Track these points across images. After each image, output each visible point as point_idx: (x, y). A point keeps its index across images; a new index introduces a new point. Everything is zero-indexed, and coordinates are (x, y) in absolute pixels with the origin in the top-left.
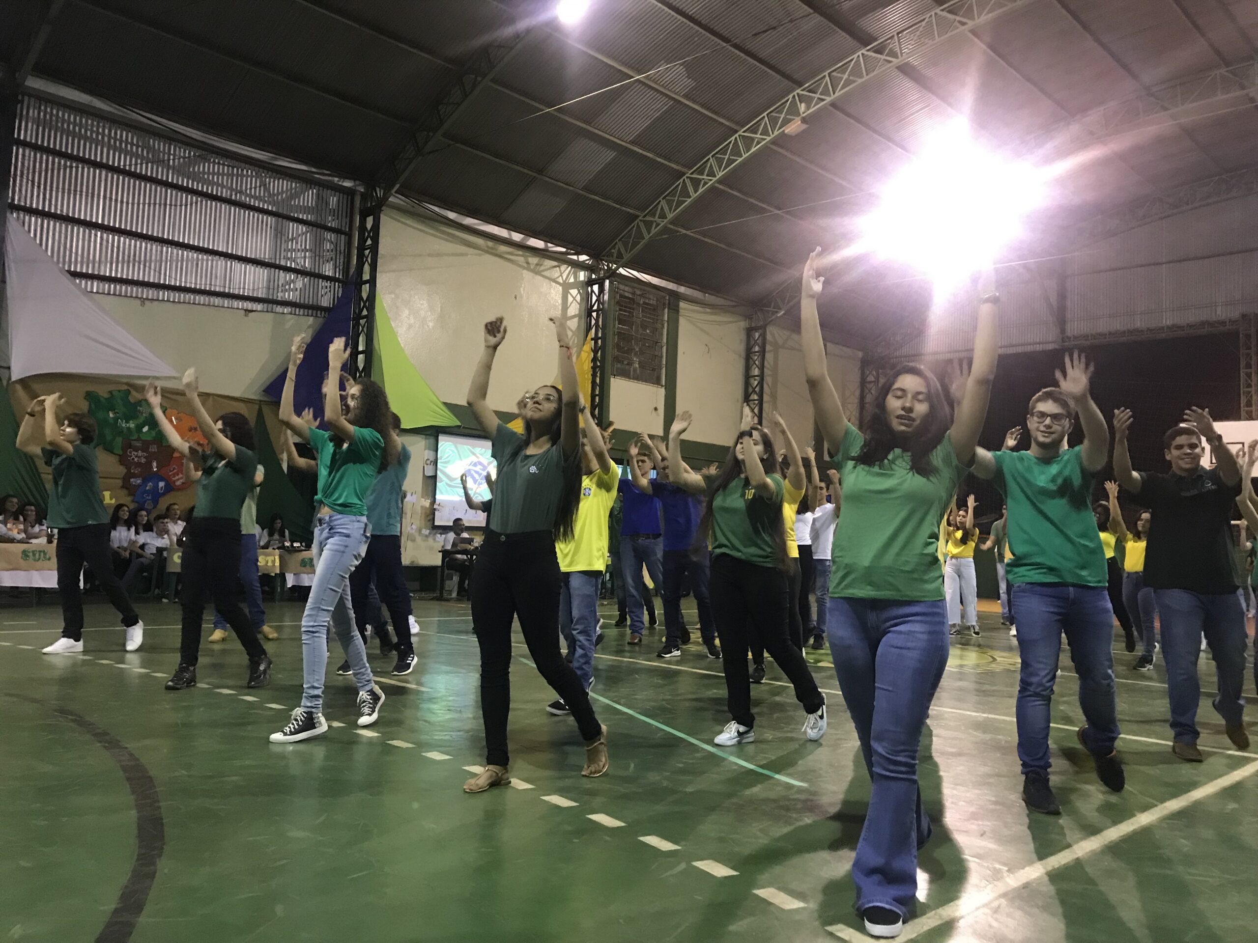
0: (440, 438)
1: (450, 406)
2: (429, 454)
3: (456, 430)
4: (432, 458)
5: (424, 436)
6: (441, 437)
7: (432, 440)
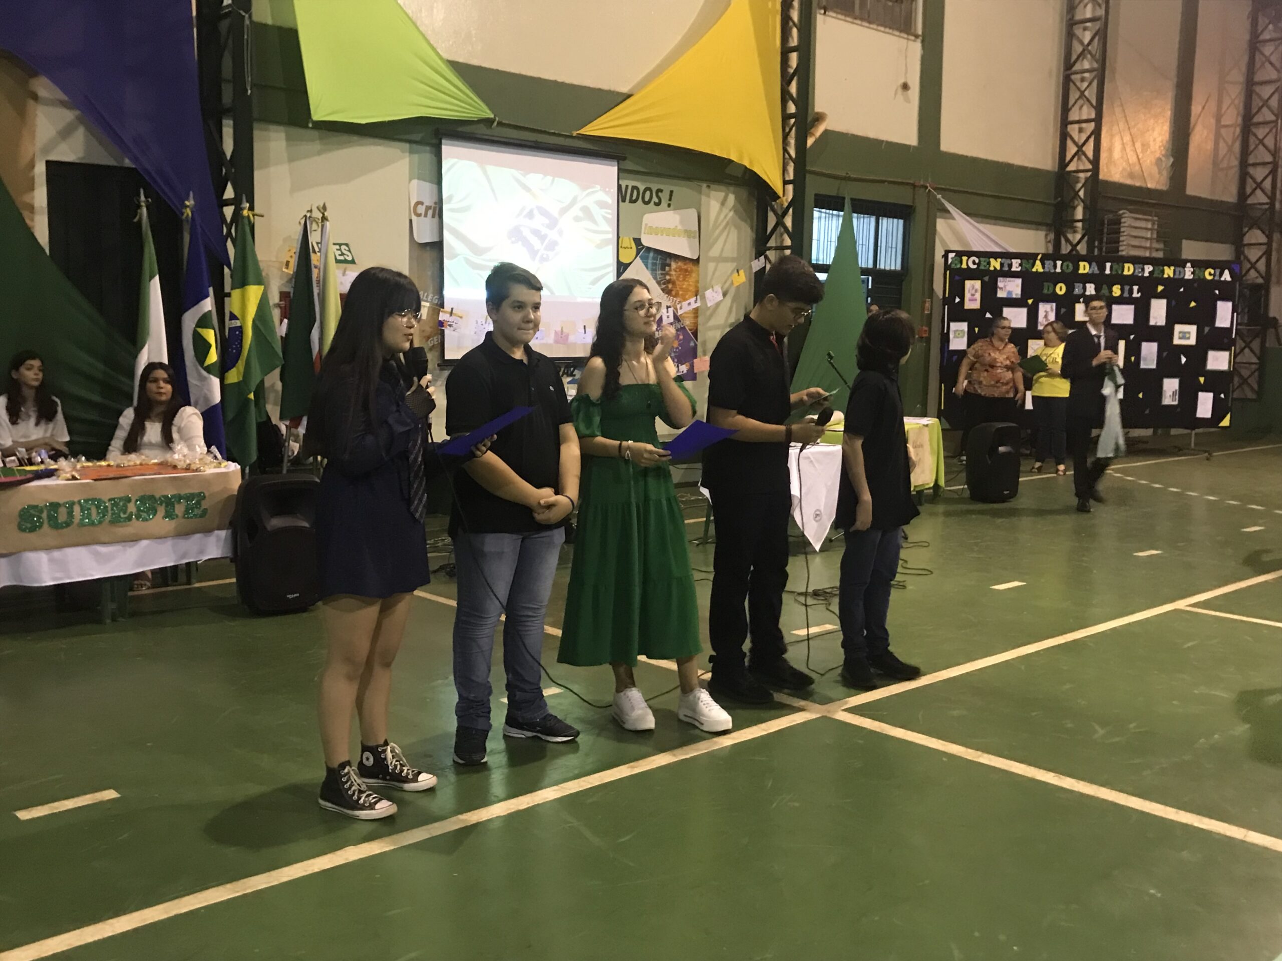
0: (443, 147)
1: (463, 71)
2: (420, 190)
3: (482, 130)
4: (429, 201)
5: (407, 146)
6: (448, 149)
7: (426, 156)
